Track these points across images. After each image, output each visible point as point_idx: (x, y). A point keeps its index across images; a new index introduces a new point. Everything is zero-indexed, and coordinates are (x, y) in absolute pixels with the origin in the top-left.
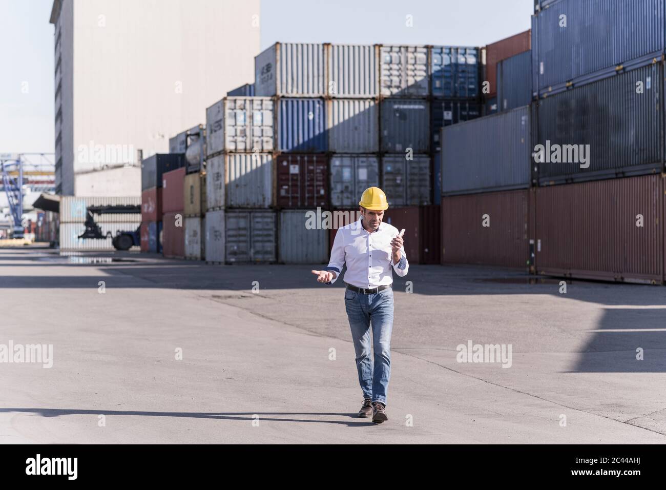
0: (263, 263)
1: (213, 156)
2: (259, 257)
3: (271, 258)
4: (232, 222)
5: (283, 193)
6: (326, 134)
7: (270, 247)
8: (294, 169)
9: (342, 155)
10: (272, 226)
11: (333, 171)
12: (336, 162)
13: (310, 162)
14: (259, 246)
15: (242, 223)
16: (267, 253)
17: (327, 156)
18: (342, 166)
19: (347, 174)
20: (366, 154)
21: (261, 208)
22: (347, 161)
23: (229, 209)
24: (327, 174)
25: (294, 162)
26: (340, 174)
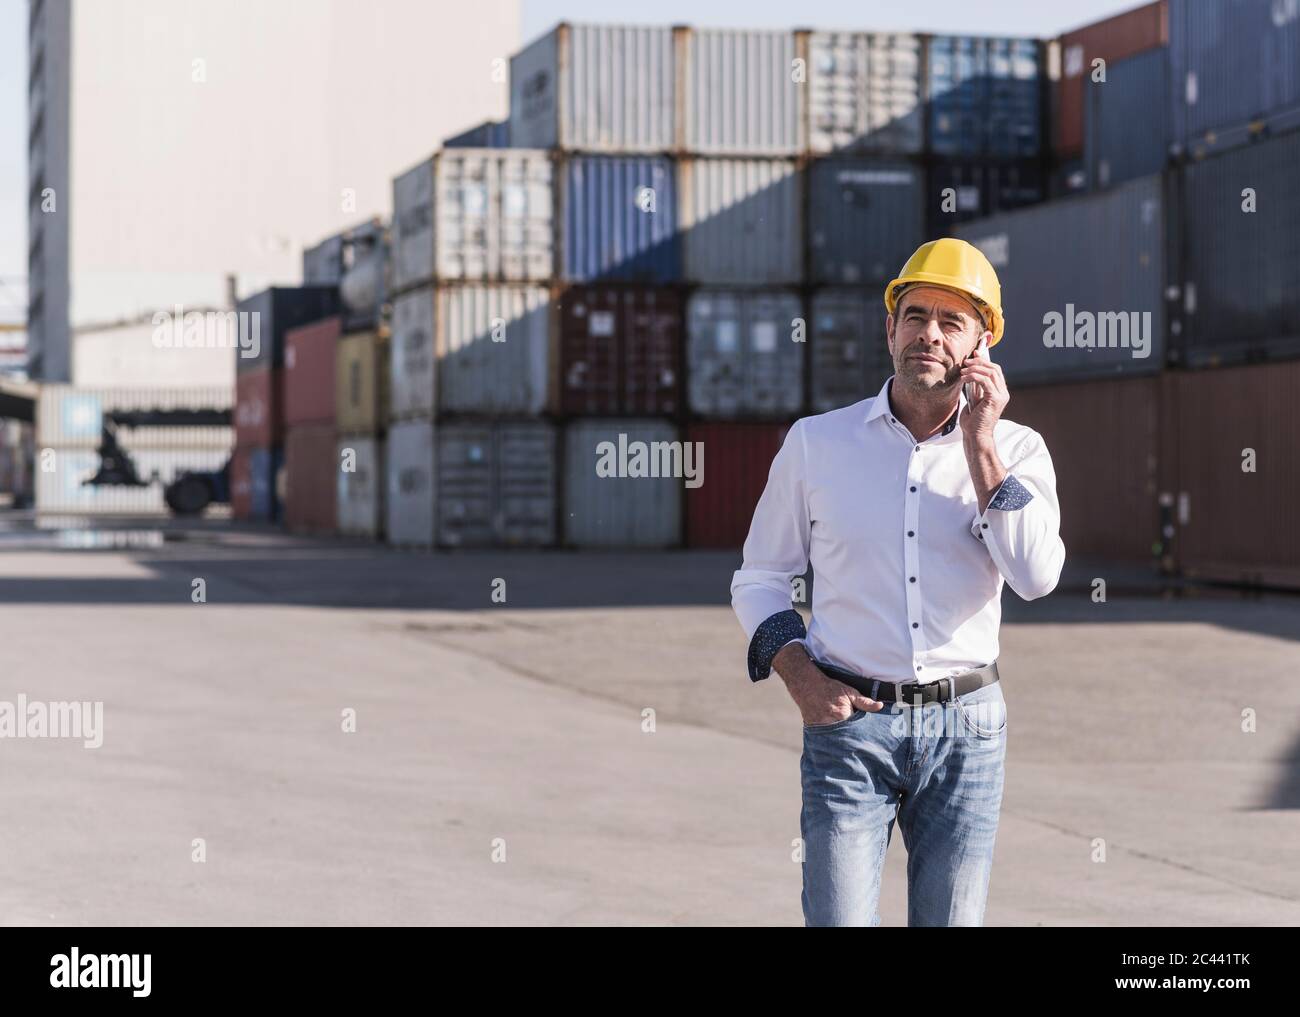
0: (527, 546)
1: (407, 290)
2: (517, 534)
3: (544, 535)
4: (453, 450)
5: (574, 380)
6: (677, 241)
7: (542, 508)
8: (602, 325)
9: (716, 291)
10: (547, 459)
11: (695, 329)
12: (701, 308)
13: (640, 307)
14: (515, 506)
15: (476, 453)
16: (534, 522)
17: (680, 293)
18: (715, 318)
19: (727, 336)
20: (774, 289)
21: (521, 418)
22: (727, 306)
23: (445, 417)
24: (679, 334)
25: (602, 307)
26: (710, 337)
